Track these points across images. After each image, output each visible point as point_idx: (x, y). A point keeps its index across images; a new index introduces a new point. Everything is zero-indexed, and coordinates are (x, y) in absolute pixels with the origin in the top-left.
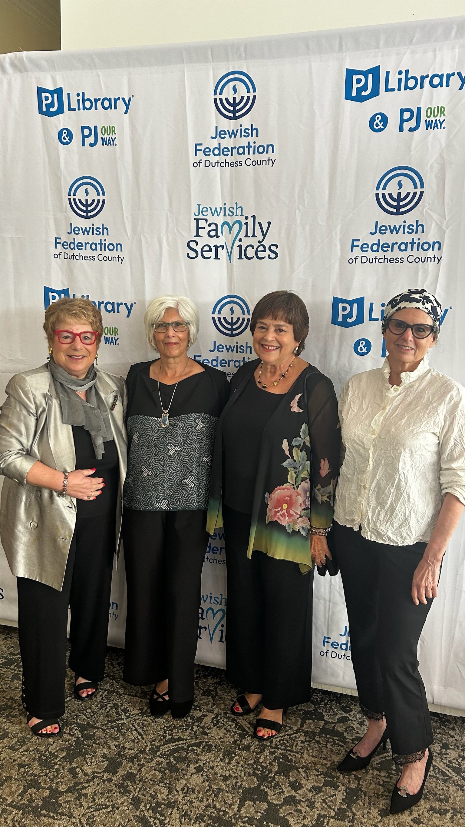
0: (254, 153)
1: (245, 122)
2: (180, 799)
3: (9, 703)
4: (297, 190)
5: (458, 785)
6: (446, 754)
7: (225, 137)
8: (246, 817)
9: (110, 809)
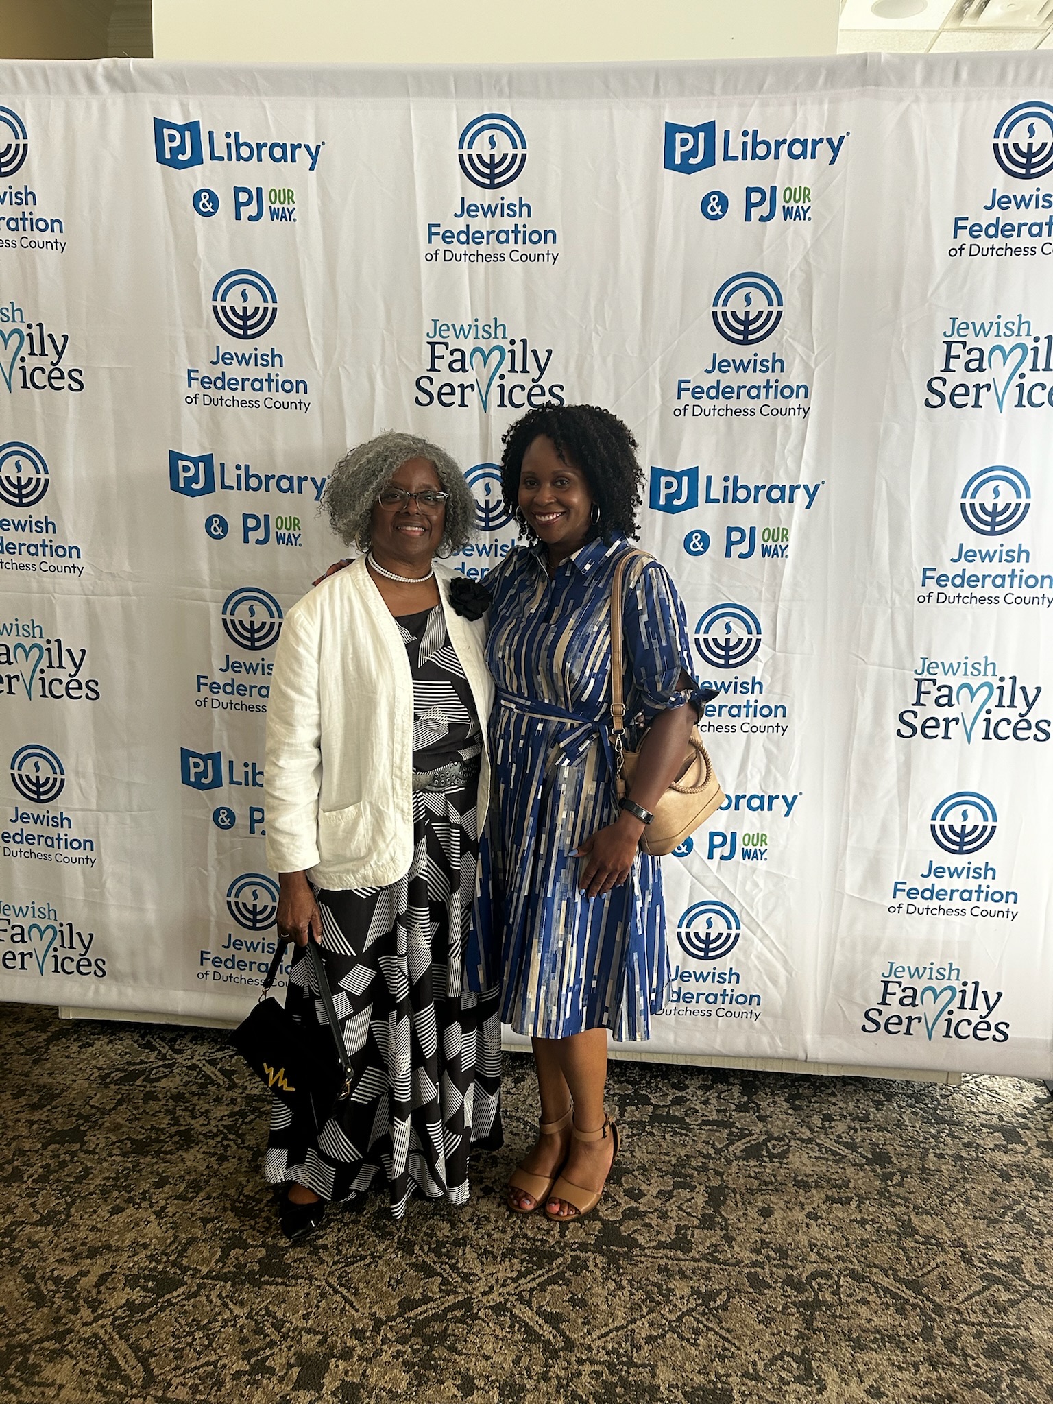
0: (524, 243)
1: (510, 193)
2: (471, 1233)
3: (154, 1136)
4: (593, 303)
5: (856, 1165)
6: (831, 1128)
7: (476, 216)
8: (575, 1243)
9: (367, 1261)
